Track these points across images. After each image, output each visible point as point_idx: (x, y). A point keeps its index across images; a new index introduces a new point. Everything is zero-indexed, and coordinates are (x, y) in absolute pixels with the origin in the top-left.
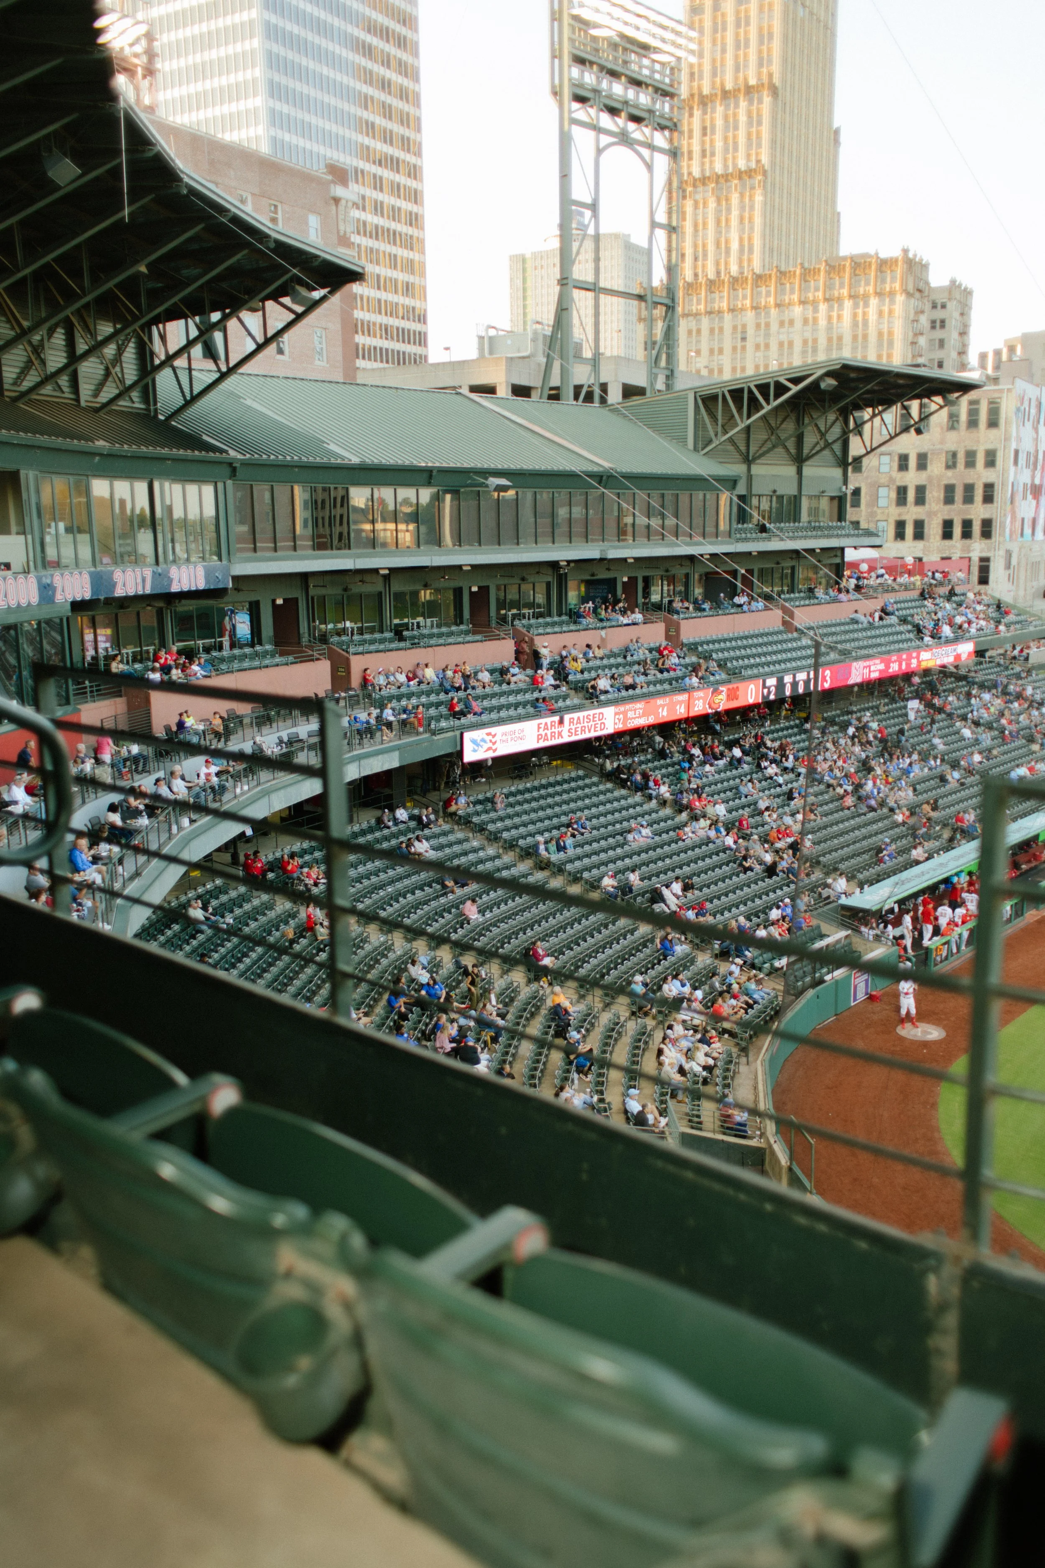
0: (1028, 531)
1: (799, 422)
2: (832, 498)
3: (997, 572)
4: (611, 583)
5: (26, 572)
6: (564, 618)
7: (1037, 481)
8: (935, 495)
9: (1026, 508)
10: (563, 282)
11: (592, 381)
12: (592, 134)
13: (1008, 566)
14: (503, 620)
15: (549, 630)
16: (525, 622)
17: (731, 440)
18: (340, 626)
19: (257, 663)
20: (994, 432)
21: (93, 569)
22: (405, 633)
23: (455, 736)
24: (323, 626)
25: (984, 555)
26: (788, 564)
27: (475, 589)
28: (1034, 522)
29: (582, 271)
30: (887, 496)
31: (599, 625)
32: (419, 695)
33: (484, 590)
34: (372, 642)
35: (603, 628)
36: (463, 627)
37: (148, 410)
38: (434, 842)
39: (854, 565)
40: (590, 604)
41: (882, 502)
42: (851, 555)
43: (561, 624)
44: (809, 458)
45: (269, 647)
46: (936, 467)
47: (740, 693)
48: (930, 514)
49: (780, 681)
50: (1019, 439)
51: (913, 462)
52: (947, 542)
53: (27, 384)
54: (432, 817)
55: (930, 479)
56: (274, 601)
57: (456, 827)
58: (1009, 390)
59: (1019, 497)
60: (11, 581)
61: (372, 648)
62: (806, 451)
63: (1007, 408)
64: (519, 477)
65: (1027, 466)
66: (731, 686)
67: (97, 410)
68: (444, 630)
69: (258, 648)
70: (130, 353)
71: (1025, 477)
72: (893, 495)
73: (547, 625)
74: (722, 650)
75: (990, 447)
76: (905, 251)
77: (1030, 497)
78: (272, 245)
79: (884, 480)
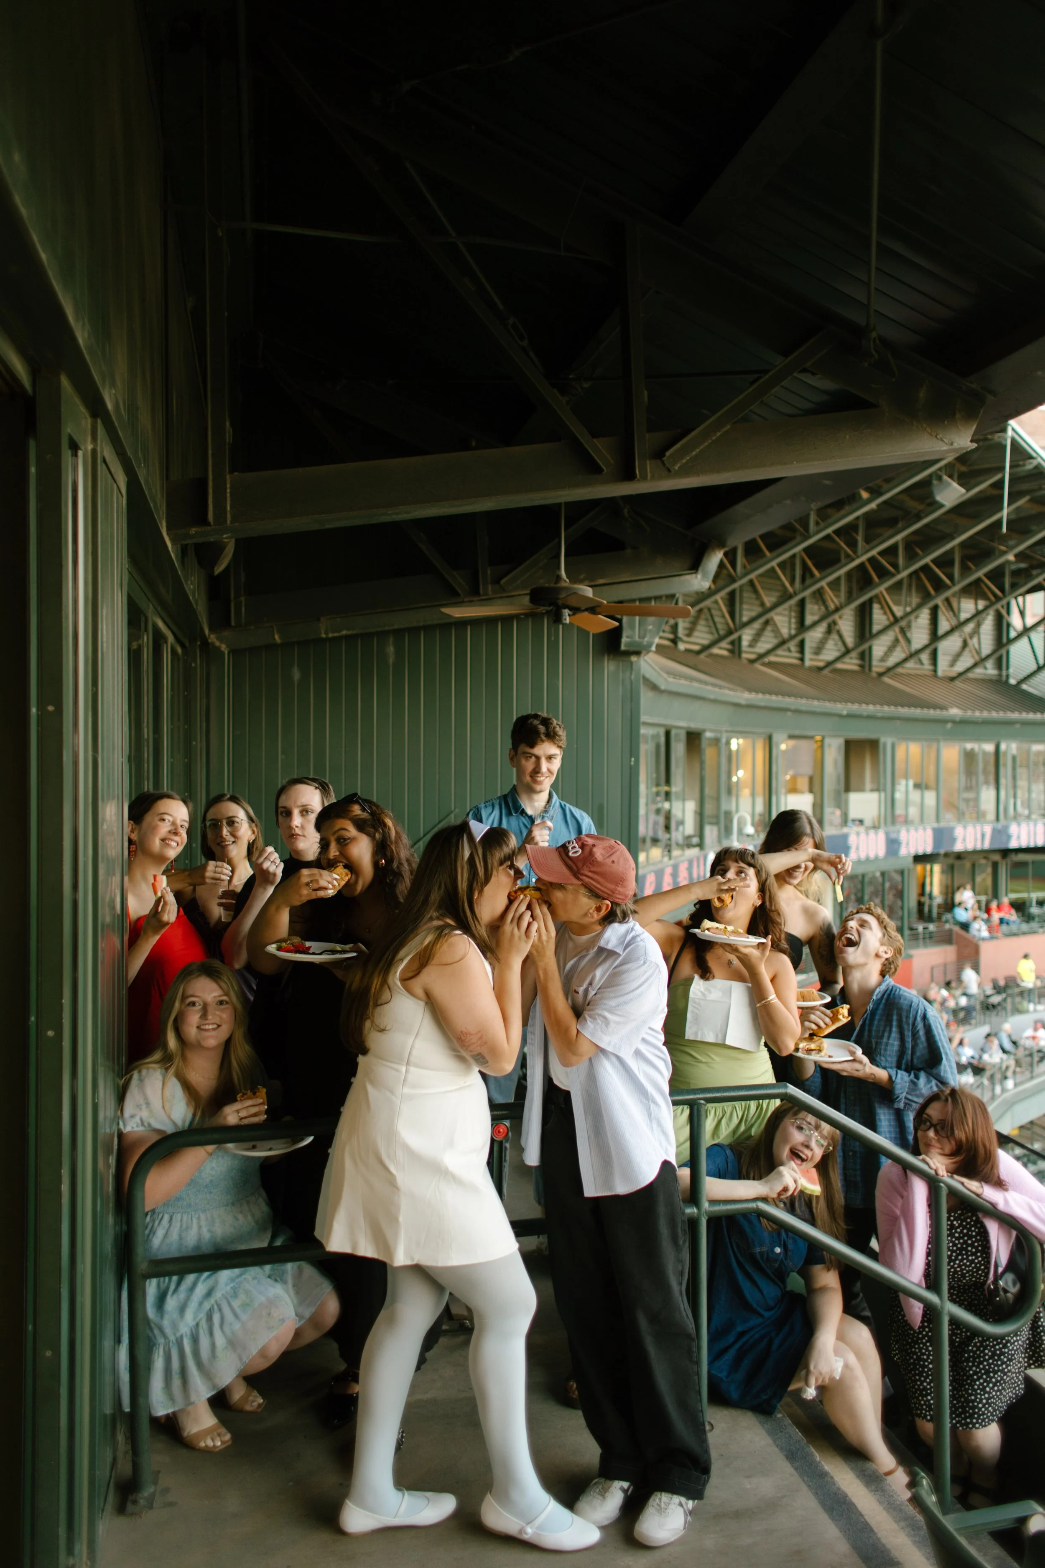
5: (875, 827)
21: (935, 825)
37: (1000, 675)
53: (892, 661)
60: (863, 836)
67: (952, 679)
70: (988, 625)
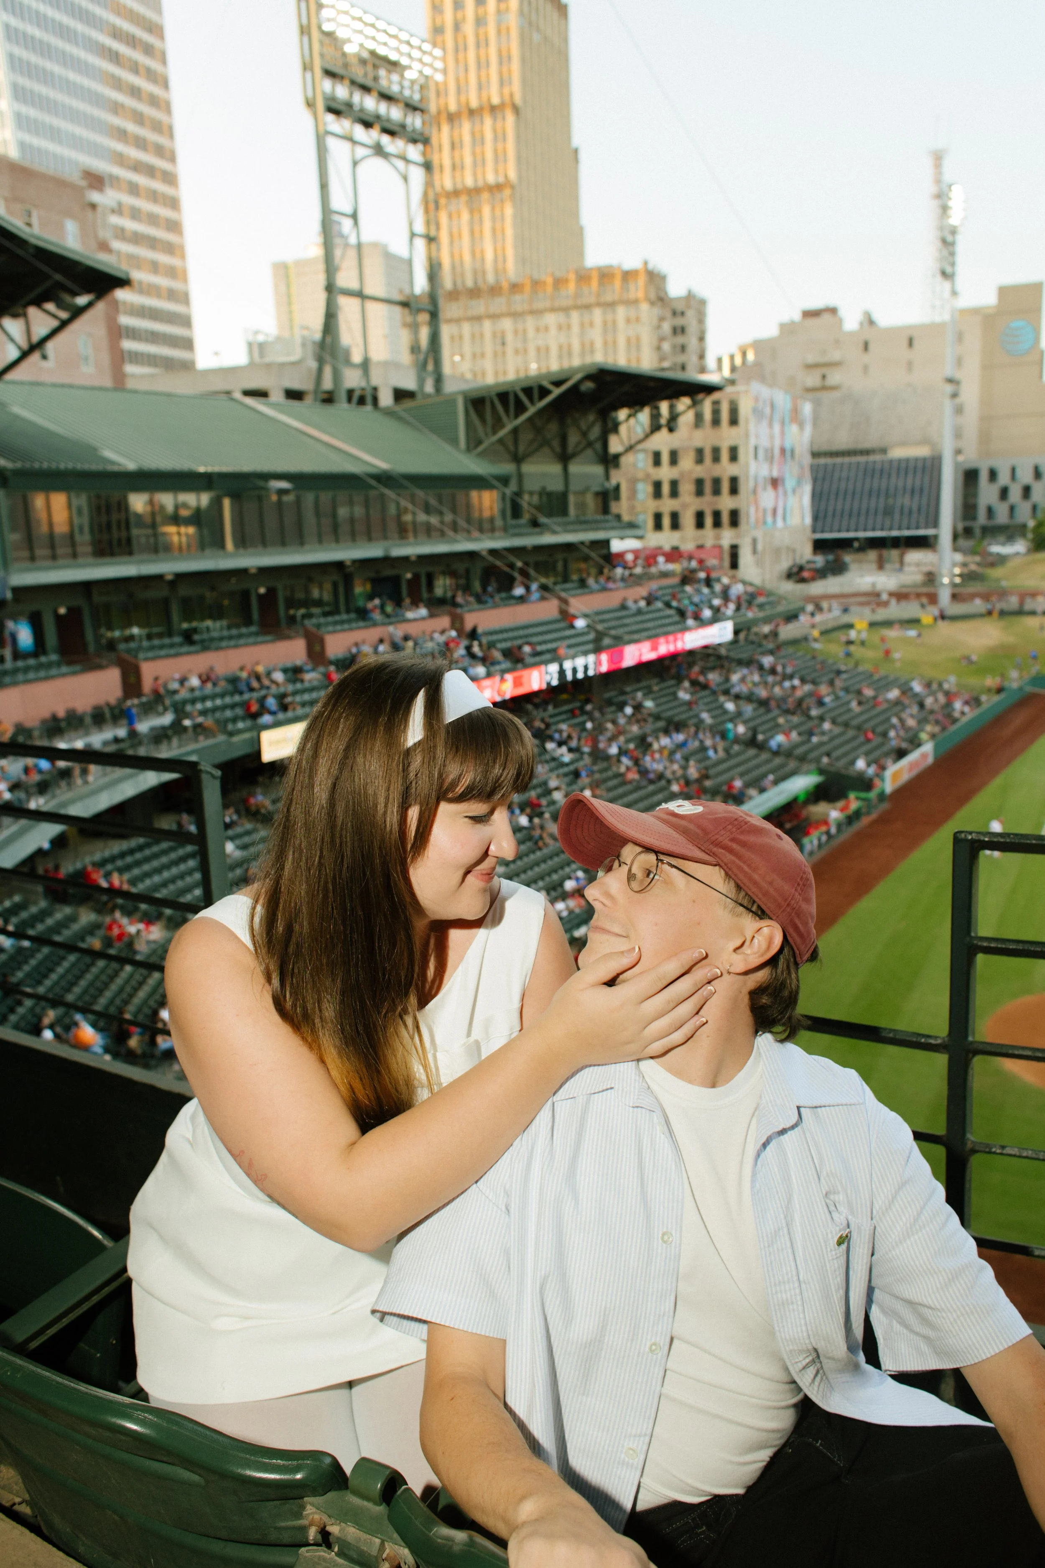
0: (769, 519)
1: (562, 423)
2: (597, 494)
3: (746, 558)
4: (396, 581)
6: (353, 615)
7: (775, 474)
8: (687, 489)
9: (767, 498)
10: (330, 288)
11: (363, 384)
12: (346, 146)
13: (755, 551)
14: (292, 620)
15: (339, 627)
16: (314, 621)
17: (501, 441)
18: (127, 632)
19: (42, 674)
20: (734, 431)
22: (196, 637)
23: (252, 738)
24: (109, 634)
25: (733, 542)
26: (559, 556)
27: (262, 590)
28: (775, 512)
29: (346, 279)
30: (644, 490)
31: (387, 620)
32: (213, 697)
33: (271, 591)
34: (162, 647)
35: (390, 624)
36: (253, 629)
38: (238, 842)
39: (621, 555)
40: (377, 601)
41: (641, 496)
42: (617, 546)
43: (349, 621)
44: (574, 455)
45: (54, 657)
46: (687, 463)
47: (524, 680)
48: (685, 506)
49: (561, 666)
50: (757, 436)
51: (665, 458)
52: (700, 532)
54: (235, 817)
55: (682, 474)
56: (55, 612)
57: (259, 826)
58: (746, 392)
59: (760, 490)
61: (163, 652)
62: (570, 449)
63: (745, 409)
64: (301, 480)
65: (766, 459)
66: (516, 674)
68: (234, 632)
69: (43, 659)
71: (765, 470)
72: (650, 489)
73: (336, 623)
74: (505, 640)
75: (733, 443)
76: (646, 263)
77: (770, 489)
78: (31, 250)
79: (640, 475)
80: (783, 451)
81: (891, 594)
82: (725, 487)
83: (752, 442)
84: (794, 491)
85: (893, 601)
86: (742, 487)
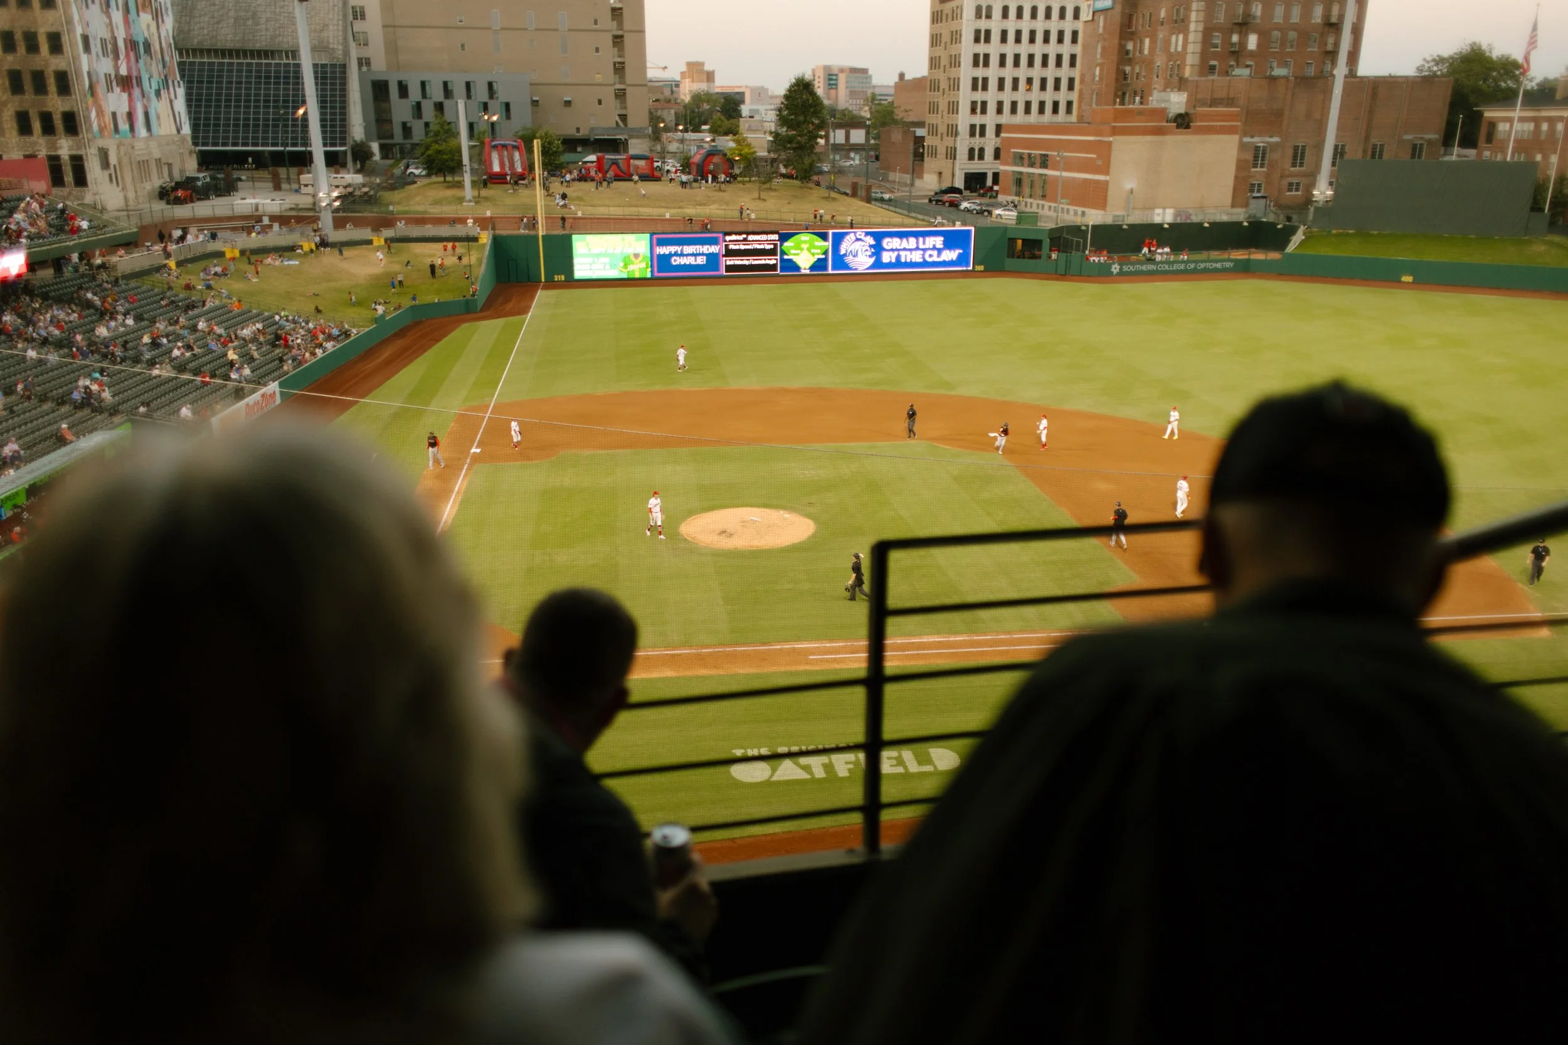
0: (124, 126)
3: (94, 172)
7: (123, 71)
9: (116, 101)
13: (105, 164)
20: (50, 15)
25: (74, 152)
28: (130, 116)
50: (85, 24)
52: (27, 139)
59: (101, 89)
65: (105, 53)
71: (105, 66)
75: (53, 29)
77: (117, 90)
80: (132, 44)
81: (273, 218)
82: (52, 86)
83: (79, 31)
84: (158, 93)
85: (276, 226)
86: (76, 88)
